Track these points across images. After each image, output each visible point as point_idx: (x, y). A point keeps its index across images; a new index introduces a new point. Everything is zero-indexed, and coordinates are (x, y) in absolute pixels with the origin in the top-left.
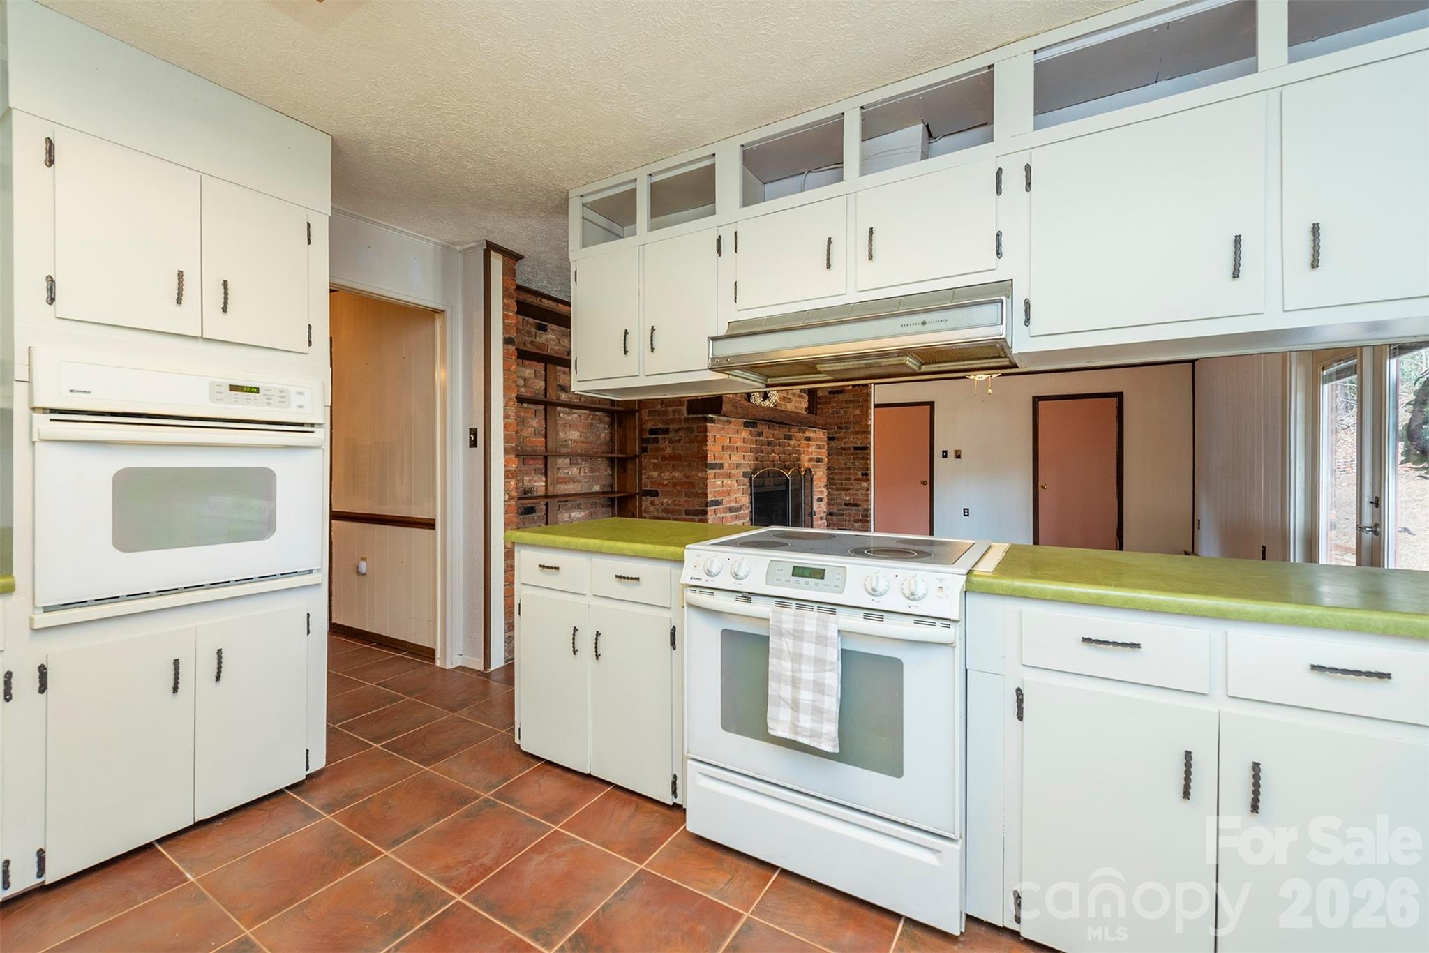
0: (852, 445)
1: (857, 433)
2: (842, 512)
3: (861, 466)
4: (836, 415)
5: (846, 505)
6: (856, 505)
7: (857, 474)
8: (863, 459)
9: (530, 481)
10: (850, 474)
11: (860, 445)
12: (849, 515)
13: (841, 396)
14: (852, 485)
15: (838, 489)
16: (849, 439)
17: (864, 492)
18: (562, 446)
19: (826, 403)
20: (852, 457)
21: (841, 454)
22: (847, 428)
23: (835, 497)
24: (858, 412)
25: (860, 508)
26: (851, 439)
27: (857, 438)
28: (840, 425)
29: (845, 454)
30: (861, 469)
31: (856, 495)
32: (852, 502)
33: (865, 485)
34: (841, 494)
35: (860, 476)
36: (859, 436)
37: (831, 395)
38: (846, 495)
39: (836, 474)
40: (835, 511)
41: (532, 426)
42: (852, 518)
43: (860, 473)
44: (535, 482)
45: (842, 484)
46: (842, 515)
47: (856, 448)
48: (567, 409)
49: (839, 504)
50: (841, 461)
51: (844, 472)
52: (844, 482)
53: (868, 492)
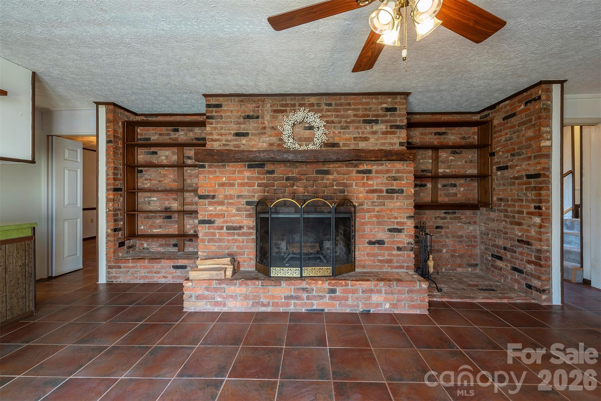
0: (524, 173)
1: (530, 158)
2: (514, 248)
3: (534, 198)
4: (509, 142)
5: (518, 241)
6: (528, 243)
7: (528, 207)
8: (535, 188)
9: (169, 204)
10: (521, 206)
11: (532, 173)
12: (521, 253)
13: (513, 120)
14: (524, 219)
15: (511, 223)
16: (521, 166)
17: (537, 230)
18: (189, 187)
19: (500, 131)
20: (524, 187)
21: (513, 184)
22: (519, 154)
23: (509, 231)
24: (530, 133)
25: (533, 247)
26: (523, 167)
27: (529, 164)
28: (512, 153)
29: (518, 184)
30: (533, 201)
31: (528, 231)
32: (524, 239)
33: (537, 220)
34: (513, 229)
35: (533, 210)
36: (531, 162)
37: (506, 121)
38: (520, 230)
39: (509, 206)
40: (508, 246)
41: (171, 178)
42: (525, 258)
43: (532, 205)
44: (172, 204)
45: (514, 217)
46: (515, 252)
47: (529, 176)
48: (192, 168)
49: (512, 239)
50: (514, 191)
51: (517, 204)
52: (516, 215)
53: (543, 230)
